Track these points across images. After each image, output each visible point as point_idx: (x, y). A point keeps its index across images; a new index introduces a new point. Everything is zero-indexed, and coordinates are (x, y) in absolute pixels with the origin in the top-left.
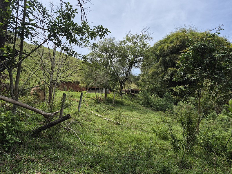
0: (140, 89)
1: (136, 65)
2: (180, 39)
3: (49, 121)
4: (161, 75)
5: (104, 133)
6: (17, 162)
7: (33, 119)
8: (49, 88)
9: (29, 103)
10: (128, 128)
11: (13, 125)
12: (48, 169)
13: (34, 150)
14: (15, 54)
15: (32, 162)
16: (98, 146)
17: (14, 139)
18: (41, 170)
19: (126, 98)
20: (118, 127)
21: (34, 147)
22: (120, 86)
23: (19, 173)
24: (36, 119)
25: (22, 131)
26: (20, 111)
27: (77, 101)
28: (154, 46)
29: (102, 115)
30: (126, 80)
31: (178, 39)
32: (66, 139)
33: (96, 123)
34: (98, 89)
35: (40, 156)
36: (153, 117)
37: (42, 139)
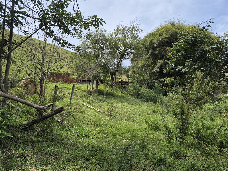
0: (130, 81)
1: (127, 57)
2: (169, 31)
3: (41, 114)
4: (150, 67)
5: (97, 125)
6: (9, 158)
7: (24, 112)
8: (40, 80)
9: (19, 95)
10: (120, 119)
11: (3, 120)
12: (43, 164)
13: (26, 144)
14: (4, 44)
15: (25, 158)
16: (92, 138)
17: (5, 134)
18: (35, 166)
19: (117, 90)
20: (111, 118)
21: (26, 141)
22: (111, 78)
23: (12, 170)
24: (28, 112)
25: (13, 125)
26: (10, 104)
27: (68, 93)
28: (144, 38)
29: (94, 107)
30: (117, 72)
31: (167, 31)
32: (60, 132)
33: (89, 115)
34: (89, 81)
35: (33, 151)
36: (144, 108)
37: (35, 132)
